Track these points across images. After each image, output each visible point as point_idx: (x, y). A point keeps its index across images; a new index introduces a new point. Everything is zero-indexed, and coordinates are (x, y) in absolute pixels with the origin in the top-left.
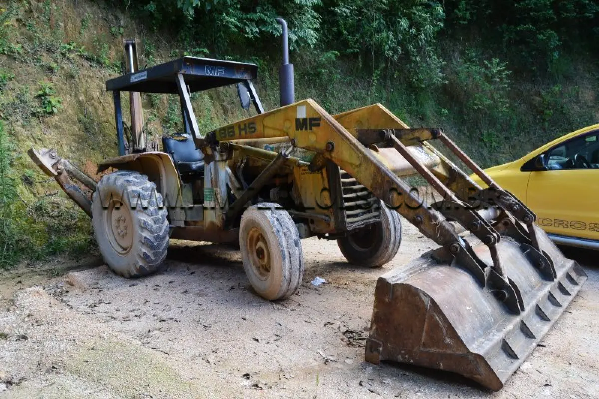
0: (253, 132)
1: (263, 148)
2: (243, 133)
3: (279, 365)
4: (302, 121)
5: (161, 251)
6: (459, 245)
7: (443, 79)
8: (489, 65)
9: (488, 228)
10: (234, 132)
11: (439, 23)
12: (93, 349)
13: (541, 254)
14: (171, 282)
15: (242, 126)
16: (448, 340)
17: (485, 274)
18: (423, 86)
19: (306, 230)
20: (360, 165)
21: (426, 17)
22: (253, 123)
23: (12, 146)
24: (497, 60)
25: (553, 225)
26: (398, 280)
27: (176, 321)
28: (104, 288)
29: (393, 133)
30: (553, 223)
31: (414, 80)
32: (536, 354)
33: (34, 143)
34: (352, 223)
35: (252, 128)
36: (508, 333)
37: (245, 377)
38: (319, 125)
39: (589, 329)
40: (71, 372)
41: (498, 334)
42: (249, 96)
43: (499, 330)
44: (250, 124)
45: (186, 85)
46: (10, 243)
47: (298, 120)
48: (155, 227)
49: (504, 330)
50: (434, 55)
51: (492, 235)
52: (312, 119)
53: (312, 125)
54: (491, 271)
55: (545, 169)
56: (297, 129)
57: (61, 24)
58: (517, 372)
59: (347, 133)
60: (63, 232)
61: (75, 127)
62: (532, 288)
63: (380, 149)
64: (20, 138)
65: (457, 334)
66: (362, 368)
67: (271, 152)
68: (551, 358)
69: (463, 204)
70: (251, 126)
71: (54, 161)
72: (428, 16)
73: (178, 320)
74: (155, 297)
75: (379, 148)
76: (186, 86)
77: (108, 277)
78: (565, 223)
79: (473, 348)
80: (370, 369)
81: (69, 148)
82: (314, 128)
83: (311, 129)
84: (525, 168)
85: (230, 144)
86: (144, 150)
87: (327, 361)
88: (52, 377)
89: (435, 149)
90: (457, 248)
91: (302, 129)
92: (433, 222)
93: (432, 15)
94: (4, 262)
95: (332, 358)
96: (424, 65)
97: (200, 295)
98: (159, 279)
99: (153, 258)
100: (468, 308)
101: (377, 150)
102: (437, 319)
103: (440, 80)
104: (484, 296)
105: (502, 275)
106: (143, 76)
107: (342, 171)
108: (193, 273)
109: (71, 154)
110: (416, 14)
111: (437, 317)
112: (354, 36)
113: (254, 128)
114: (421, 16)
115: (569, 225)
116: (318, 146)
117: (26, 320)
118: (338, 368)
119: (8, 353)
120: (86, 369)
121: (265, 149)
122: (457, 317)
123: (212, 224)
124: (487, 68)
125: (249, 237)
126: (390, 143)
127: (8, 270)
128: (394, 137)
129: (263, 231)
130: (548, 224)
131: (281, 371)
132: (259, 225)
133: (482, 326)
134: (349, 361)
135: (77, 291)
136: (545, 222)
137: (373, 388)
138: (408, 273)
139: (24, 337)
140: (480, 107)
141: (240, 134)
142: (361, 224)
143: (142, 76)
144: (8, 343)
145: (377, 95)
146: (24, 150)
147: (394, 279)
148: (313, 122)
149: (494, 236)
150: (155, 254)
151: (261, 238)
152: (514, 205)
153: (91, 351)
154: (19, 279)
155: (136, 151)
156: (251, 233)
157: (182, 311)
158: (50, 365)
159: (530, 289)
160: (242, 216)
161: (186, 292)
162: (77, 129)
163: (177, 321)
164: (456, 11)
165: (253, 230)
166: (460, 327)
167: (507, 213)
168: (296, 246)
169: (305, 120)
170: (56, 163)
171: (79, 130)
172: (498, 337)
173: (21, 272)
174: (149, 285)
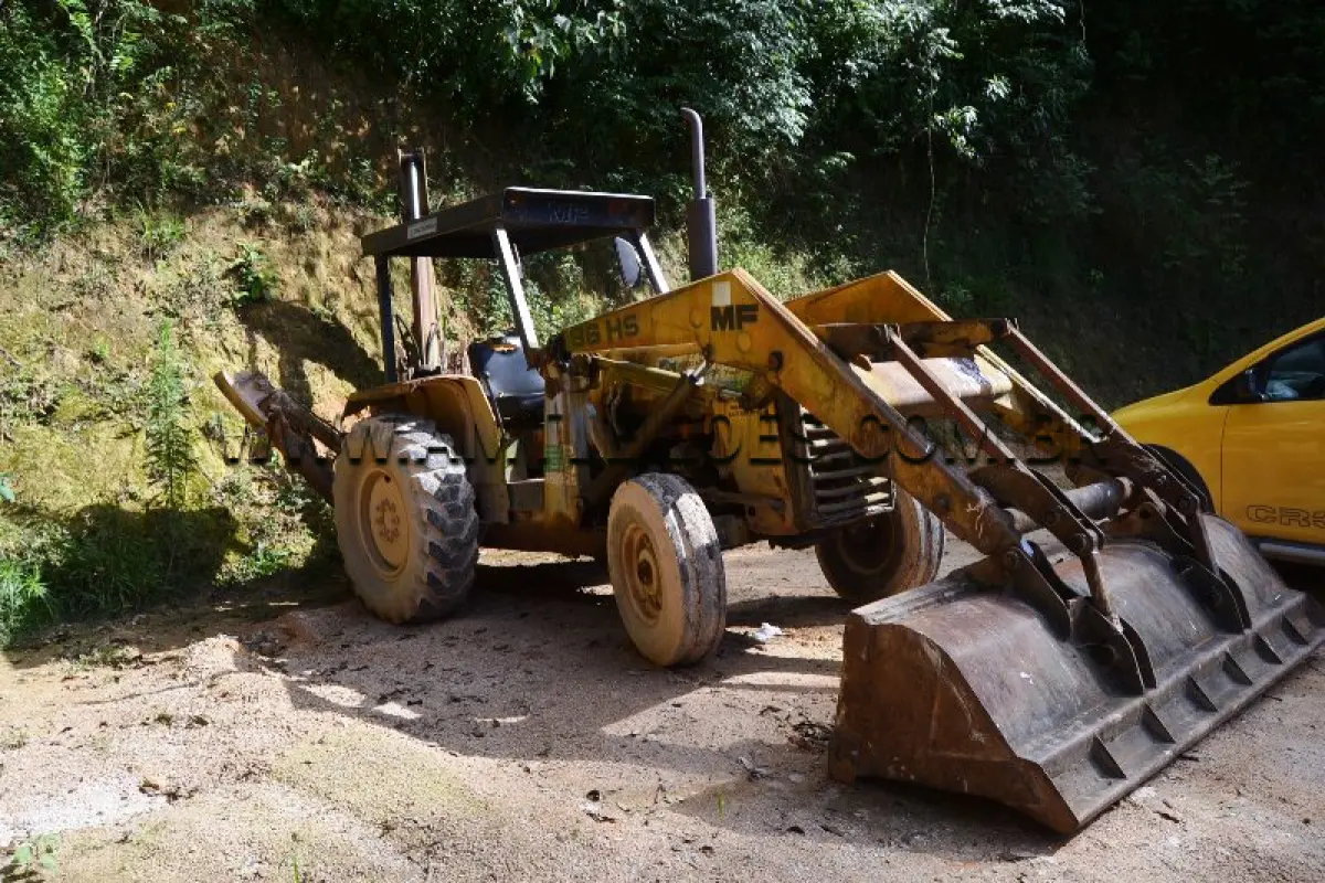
0: (635, 334)
1: (658, 364)
2: (615, 335)
3: (660, 780)
4: (722, 310)
5: (461, 570)
6: (1018, 553)
7: (1091, 203)
8: (1198, 170)
9: (1078, 520)
10: (598, 335)
11: (1078, 82)
12: (321, 742)
13: (1217, 575)
14: (479, 632)
15: (614, 323)
16: (977, 735)
17: (1069, 612)
18: (1046, 221)
19: (740, 528)
20: (833, 395)
21: (1050, 71)
22: (634, 317)
23: (184, 366)
24: (1216, 159)
25: (1279, 519)
26: (886, 619)
27: (479, 700)
28: (352, 642)
29: (895, 331)
30: (1278, 514)
31: (1025, 209)
32: (1174, 773)
33: (227, 361)
34: (828, 513)
35: (632, 326)
36: (1110, 727)
37: (592, 797)
38: (753, 319)
39: (1310, 731)
40: (279, 780)
41: (1084, 727)
42: (639, 260)
43: (1088, 721)
44: (627, 318)
45: (511, 242)
46: (179, 554)
47: (715, 310)
48: (449, 522)
49: (1100, 720)
50: (1069, 152)
51: (1086, 533)
52: (741, 308)
53: (742, 319)
54: (1086, 607)
55: (1260, 401)
56: (714, 328)
57: (280, 123)
58: (1122, 803)
59: (806, 333)
60: (279, 535)
61: (305, 326)
62: (1188, 645)
63: (873, 365)
64: (201, 350)
65: (992, 724)
66: (818, 790)
67: (671, 373)
68: (1205, 782)
69: (1032, 471)
70: (629, 322)
71: (262, 396)
72: (1055, 66)
73: (484, 699)
74: (444, 658)
75: (873, 361)
76: (512, 247)
77: (362, 622)
78: (1304, 515)
79: (1024, 751)
80: (833, 793)
81: (292, 370)
82: (746, 326)
83: (740, 327)
84: (1218, 398)
85: (593, 359)
86: (438, 371)
87: (753, 776)
88: (247, 787)
89: (1002, 362)
90: (1012, 557)
91: (723, 328)
92: (970, 509)
93: (1062, 64)
94: (170, 592)
95: (764, 771)
96: (1049, 173)
97: (531, 655)
98: (456, 627)
99: (446, 584)
100: (1023, 675)
101: (867, 368)
102: (954, 694)
103: (1084, 206)
104: (1064, 655)
105: (1108, 614)
106: (430, 228)
107: (803, 410)
108: (523, 616)
109: (296, 381)
110: (1027, 65)
111: (955, 689)
112: (887, 117)
113: (636, 326)
114: (1038, 69)
115: (1311, 520)
116: (753, 360)
117: (205, 693)
118: (771, 789)
119: (171, 747)
120: (306, 776)
121: (661, 367)
122: (997, 689)
123: (560, 515)
124: (1194, 176)
125: (625, 540)
126: (887, 353)
127: (175, 607)
128: (897, 340)
129: (650, 529)
130: (1267, 518)
131: (661, 788)
132: (640, 515)
133: (1051, 712)
134: (794, 777)
135: (301, 647)
136: (1262, 514)
137: (831, 825)
138: (911, 607)
139: (201, 722)
140: (1178, 263)
141: (610, 338)
142: (848, 515)
143: (428, 227)
144: (173, 730)
145: (941, 242)
146: (207, 375)
147: (877, 618)
148: (744, 313)
149: (1089, 537)
150: (451, 576)
151: (645, 542)
152: (1159, 475)
153: (318, 746)
154: (196, 624)
155: (419, 373)
156: (628, 532)
157: (494, 684)
158: (242, 770)
159: (1181, 646)
160: (612, 500)
161: (504, 649)
162: (309, 332)
163: (482, 702)
164: (1121, 54)
165: (632, 526)
166: (1002, 711)
167: (1149, 492)
168: (711, 557)
169: (729, 309)
170: (266, 399)
171: (314, 332)
172: (1085, 732)
173: (201, 610)
174: (438, 637)
